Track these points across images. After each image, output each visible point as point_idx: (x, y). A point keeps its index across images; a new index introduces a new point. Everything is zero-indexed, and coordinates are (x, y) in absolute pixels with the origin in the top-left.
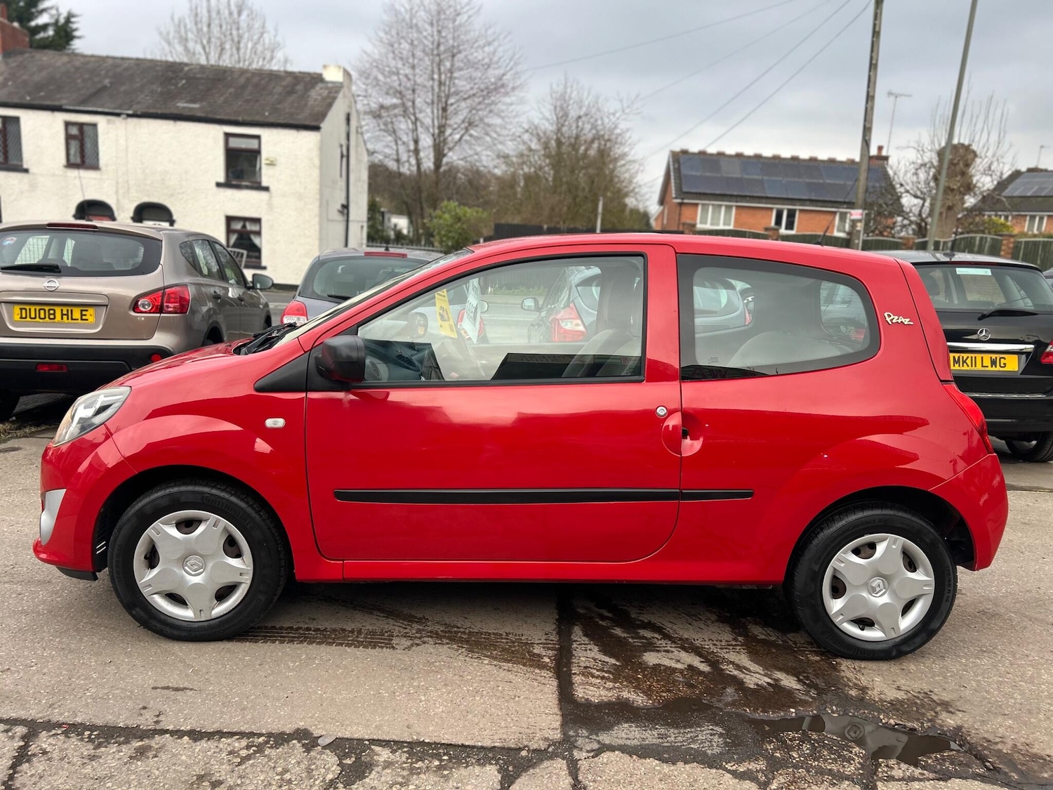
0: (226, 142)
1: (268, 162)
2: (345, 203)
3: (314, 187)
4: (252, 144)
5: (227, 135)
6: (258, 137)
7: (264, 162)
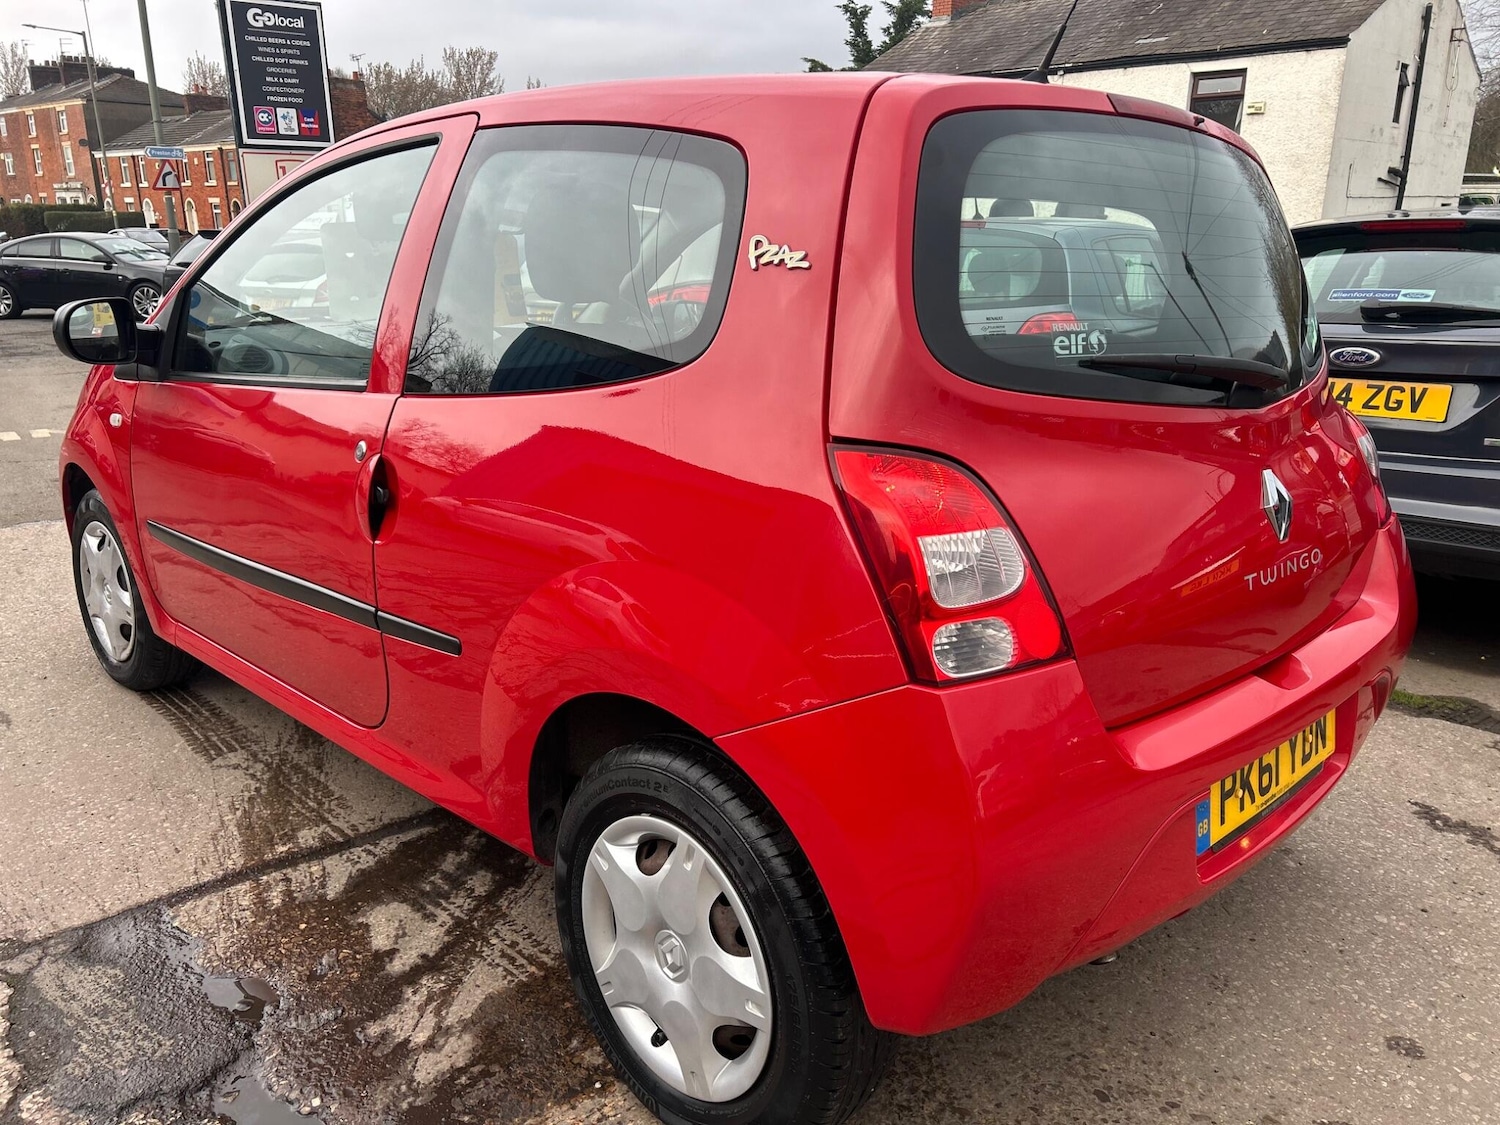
0: (1194, 87)
1: (1252, 110)
2: (1398, 164)
3: (1324, 141)
4: (1231, 85)
5: (1197, 77)
6: (1242, 72)
7: (1246, 110)
